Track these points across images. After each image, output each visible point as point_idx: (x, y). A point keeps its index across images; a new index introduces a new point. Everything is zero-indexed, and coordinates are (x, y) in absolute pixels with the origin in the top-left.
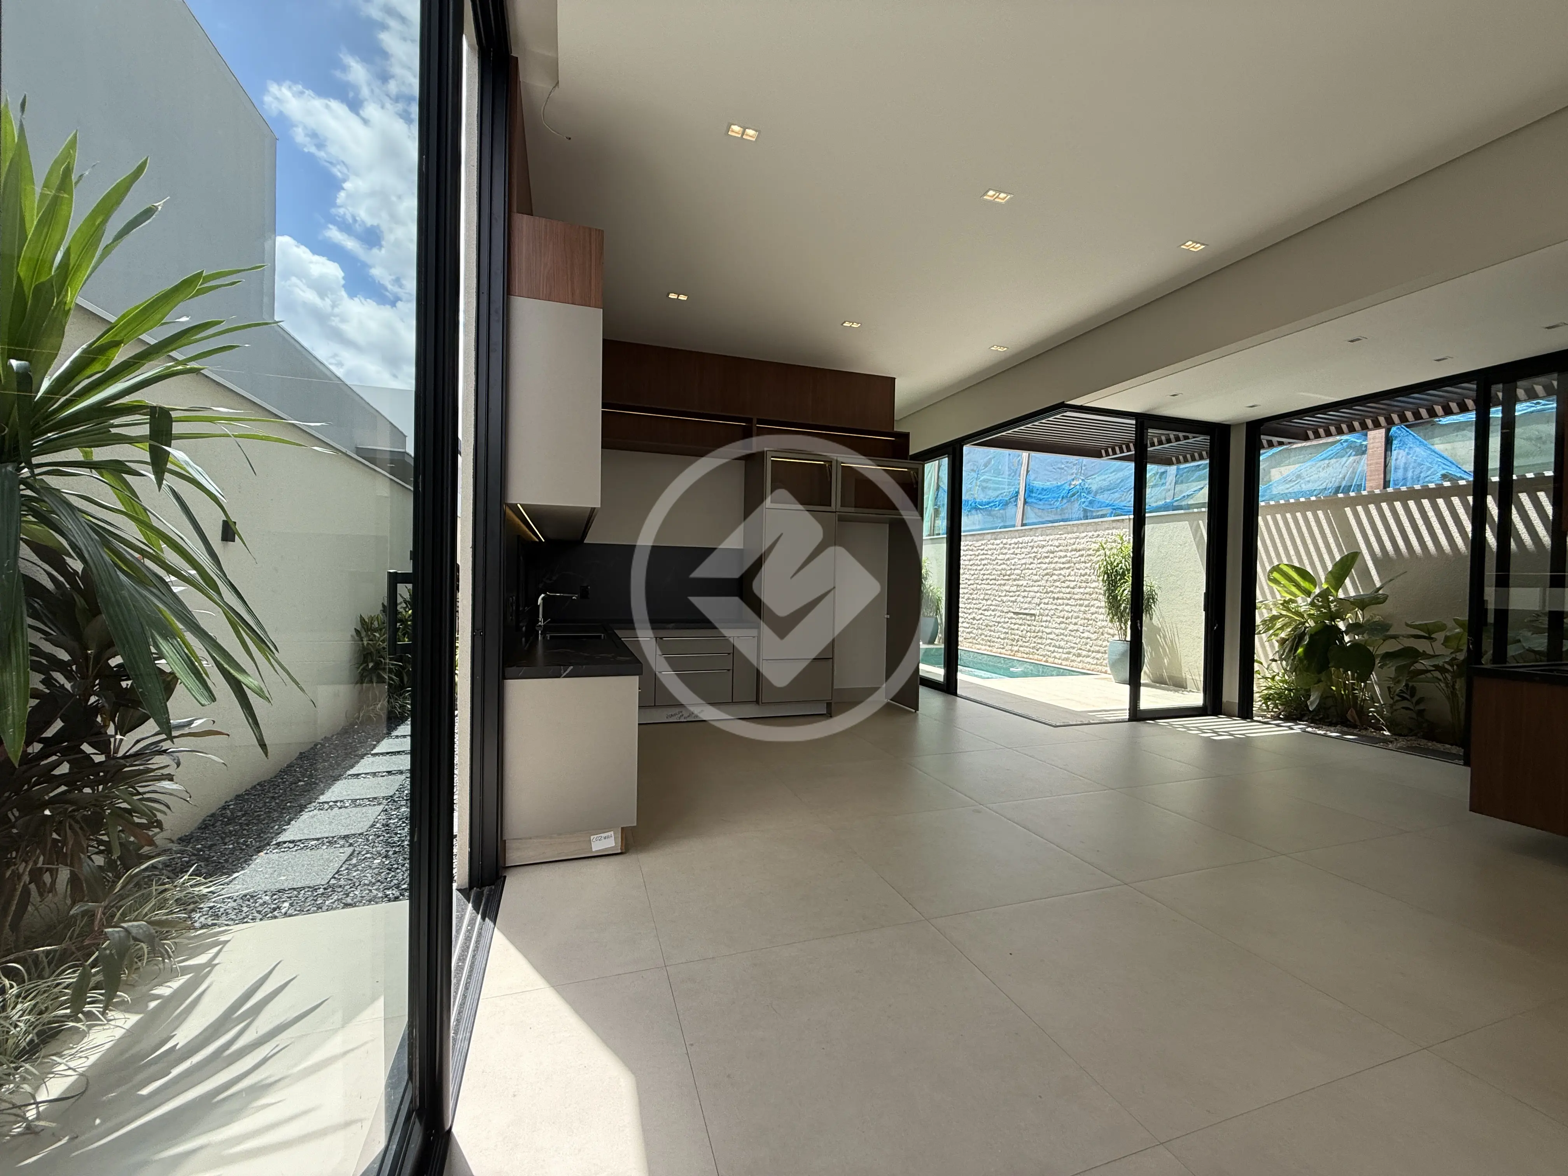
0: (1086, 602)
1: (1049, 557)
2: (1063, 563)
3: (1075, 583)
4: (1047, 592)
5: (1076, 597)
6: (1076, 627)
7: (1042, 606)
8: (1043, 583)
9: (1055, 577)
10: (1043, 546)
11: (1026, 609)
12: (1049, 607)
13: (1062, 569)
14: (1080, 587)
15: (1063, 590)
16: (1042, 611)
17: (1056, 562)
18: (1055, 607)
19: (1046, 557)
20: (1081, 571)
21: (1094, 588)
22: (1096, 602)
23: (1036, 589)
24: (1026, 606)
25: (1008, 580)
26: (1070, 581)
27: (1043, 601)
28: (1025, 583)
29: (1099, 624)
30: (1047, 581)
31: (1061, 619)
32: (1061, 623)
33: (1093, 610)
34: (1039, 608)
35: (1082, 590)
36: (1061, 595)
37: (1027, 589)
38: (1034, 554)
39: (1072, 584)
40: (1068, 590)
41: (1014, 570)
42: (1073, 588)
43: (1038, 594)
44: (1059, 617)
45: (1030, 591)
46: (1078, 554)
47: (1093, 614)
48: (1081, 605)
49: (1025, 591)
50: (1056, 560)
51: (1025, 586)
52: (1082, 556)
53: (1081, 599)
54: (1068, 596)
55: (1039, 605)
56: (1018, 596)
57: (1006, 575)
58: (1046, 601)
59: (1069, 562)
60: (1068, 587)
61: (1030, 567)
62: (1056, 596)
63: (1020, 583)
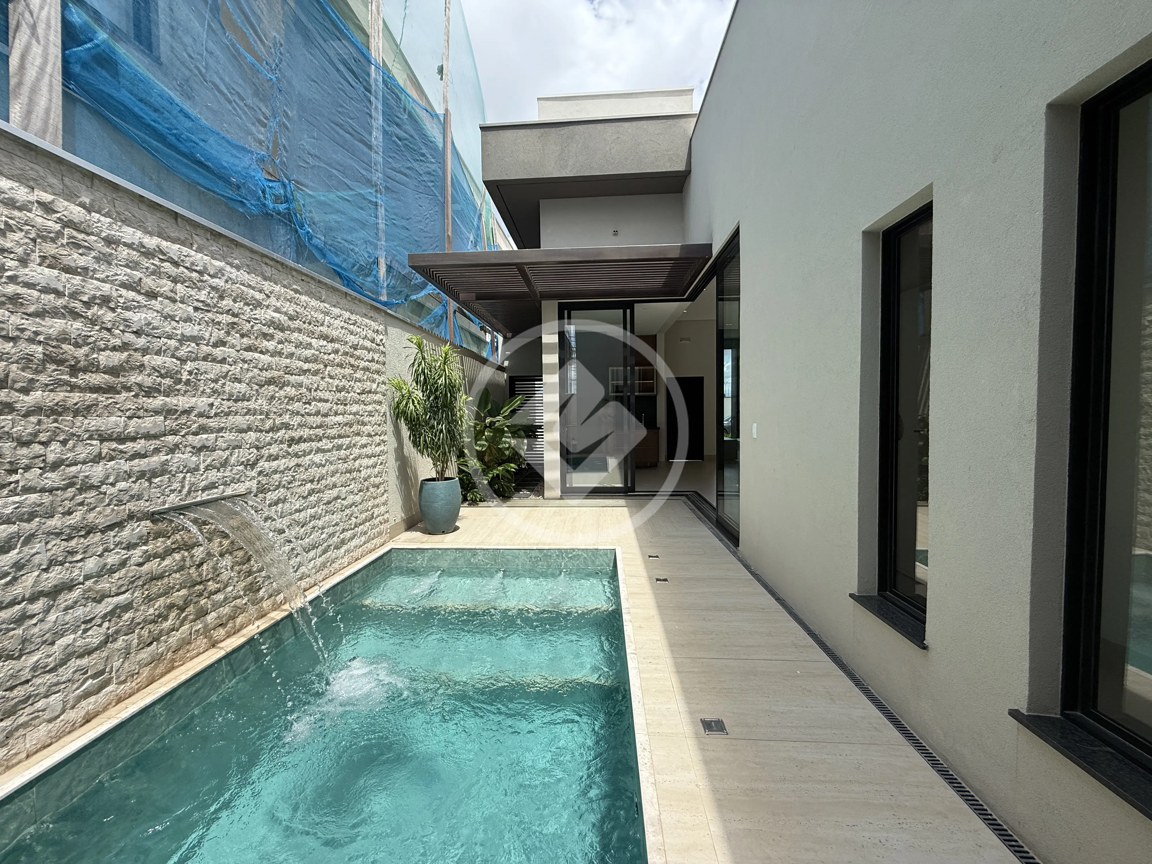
0: (346, 441)
1: (272, 337)
2: (307, 360)
3: (328, 405)
4: (273, 429)
5: (333, 432)
6: (335, 492)
7: (263, 464)
8: (261, 403)
9: (290, 391)
10: (258, 305)
11: (213, 486)
12: (282, 463)
13: (305, 372)
14: (336, 414)
15: (310, 420)
16: (264, 480)
17: (291, 355)
18: (294, 461)
19: (265, 336)
20: (336, 382)
21: (355, 414)
22: (358, 438)
23: (240, 421)
24: (213, 475)
25: (111, 390)
26: (321, 400)
27: (265, 452)
28: (201, 402)
29: (363, 474)
30: (273, 397)
31: (309, 486)
32: (311, 492)
33: (356, 451)
34: (254, 473)
35: (339, 419)
36: (306, 433)
37: (213, 423)
38: (230, 319)
39: (324, 407)
40: (319, 420)
41: (145, 351)
42: (326, 415)
43: (252, 436)
44: (303, 484)
45: (220, 430)
46: (330, 347)
47: (355, 459)
48: (339, 448)
49: (203, 429)
50: (290, 348)
51: (200, 415)
52: (336, 352)
53: (340, 437)
54: (320, 432)
55: (253, 465)
56: (173, 449)
57: (93, 367)
58: (274, 449)
59: (315, 360)
60: (317, 413)
61: (218, 352)
62: (296, 434)
63: (182, 402)
